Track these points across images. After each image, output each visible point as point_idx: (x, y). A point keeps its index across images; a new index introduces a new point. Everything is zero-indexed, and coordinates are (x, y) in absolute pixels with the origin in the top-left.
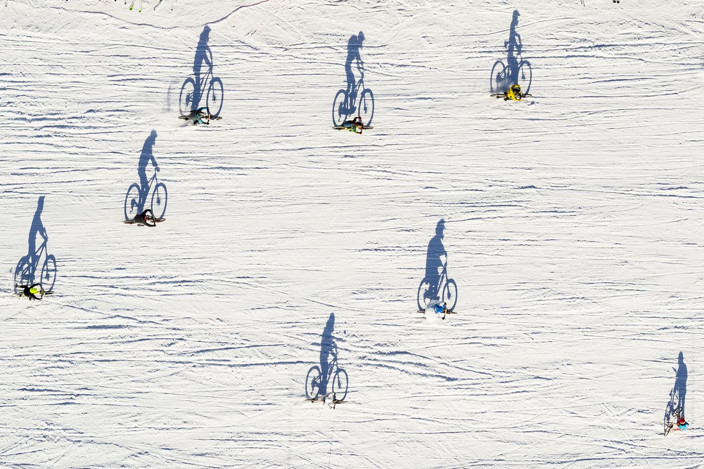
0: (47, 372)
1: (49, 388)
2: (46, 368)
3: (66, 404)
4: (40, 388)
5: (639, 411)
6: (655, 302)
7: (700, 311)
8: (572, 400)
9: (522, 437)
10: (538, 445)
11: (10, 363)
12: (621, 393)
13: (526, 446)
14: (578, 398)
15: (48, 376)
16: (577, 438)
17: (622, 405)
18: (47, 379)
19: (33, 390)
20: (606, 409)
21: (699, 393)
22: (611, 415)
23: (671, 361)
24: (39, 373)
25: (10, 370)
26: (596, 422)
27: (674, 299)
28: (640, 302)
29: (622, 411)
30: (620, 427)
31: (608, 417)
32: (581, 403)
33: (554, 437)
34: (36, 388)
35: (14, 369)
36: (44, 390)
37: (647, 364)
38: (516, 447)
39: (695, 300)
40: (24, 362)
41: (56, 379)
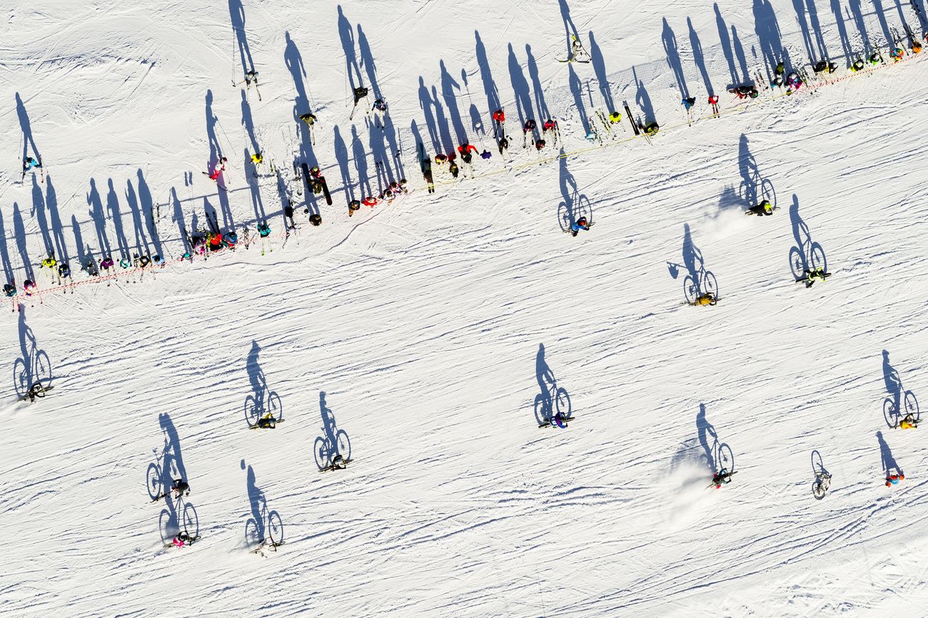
0: (278, 588)
1: (284, 601)
2: (277, 584)
3: (302, 611)
4: (276, 603)
5: (797, 485)
6: (785, 386)
7: (825, 383)
8: (736, 490)
9: (703, 534)
10: (718, 538)
11: (244, 588)
12: (777, 473)
13: (708, 541)
14: (741, 487)
15: (280, 591)
16: (749, 522)
17: (780, 483)
18: (280, 593)
19: (270, 606)
20: (767, 491)
21: (845, 454)
22: (773, 494)
23: (813, 433)
24: (272, 590)
25: (246, 594)
26: (763, 504)
27: (800, 378)
28: (771, 390)
29: (782, 489)
30: (784, 502)
31: (771, 497)
32: (744, 491)
33: (730, 526)
34: (272, 604)
35: (249, 593)
36: (280, 604)
37: (792, 441)
38: (699, 544)
39: (819, 375)
40: (256, 584)
41: (288, 592)
